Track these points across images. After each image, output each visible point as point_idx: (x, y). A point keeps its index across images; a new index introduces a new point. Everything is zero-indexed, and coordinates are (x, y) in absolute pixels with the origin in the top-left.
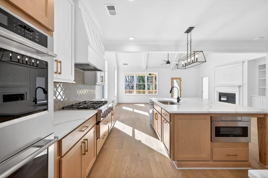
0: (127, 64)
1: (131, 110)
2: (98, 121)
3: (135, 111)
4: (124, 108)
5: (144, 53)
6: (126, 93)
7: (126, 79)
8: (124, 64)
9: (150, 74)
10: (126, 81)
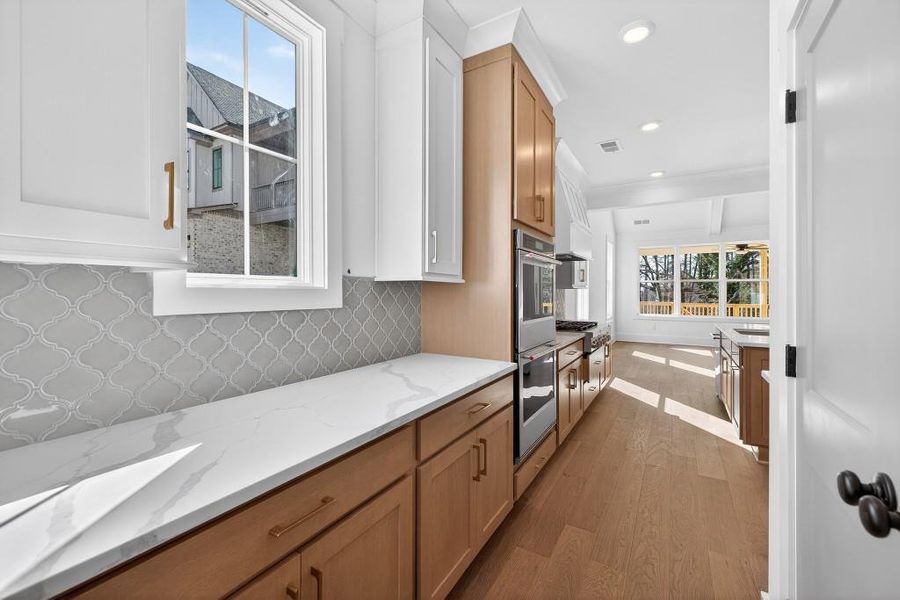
0: (647, 222)
1: (662, 360)
2: (586, 351)
3: (674, 363)
4: (636, 354)
5: (710, 202)
6: (644, 310)
7: (647, 265)
8: (637, 223)
9: (742, 247)
10: (646, 270)
